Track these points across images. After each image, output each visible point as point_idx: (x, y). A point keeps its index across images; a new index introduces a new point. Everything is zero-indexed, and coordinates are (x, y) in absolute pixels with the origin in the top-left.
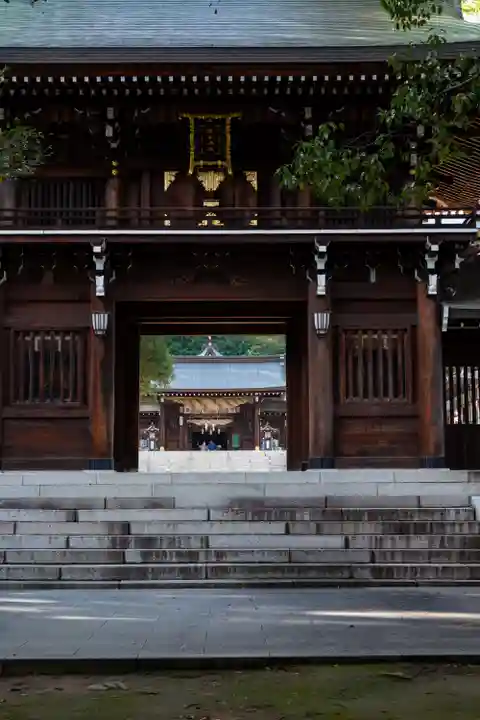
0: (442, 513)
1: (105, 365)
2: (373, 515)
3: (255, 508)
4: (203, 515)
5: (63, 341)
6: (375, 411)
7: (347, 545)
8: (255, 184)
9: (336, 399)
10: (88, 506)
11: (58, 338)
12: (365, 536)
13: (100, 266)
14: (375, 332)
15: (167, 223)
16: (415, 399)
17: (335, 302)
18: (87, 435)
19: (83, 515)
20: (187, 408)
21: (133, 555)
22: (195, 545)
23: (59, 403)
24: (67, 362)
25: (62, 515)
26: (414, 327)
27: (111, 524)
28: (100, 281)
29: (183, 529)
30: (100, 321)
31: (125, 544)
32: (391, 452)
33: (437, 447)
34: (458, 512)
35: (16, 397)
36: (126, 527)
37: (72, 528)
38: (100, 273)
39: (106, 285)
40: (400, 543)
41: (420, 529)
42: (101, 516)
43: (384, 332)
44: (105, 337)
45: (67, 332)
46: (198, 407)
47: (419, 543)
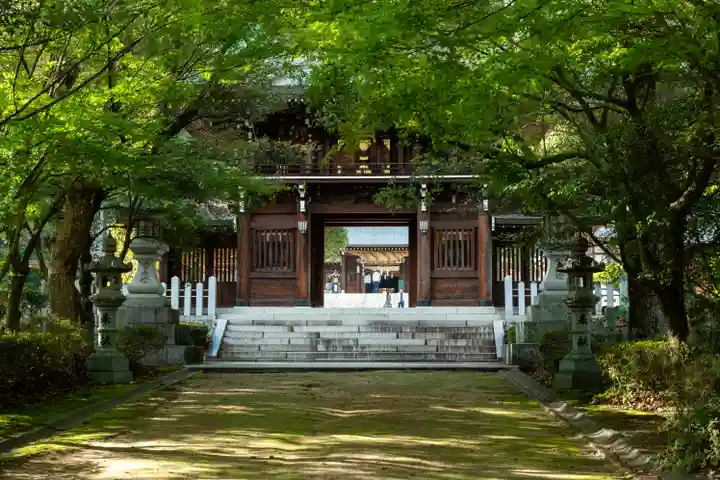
0: (477, 328)
1: (305, 250)
2: (443, 329)
3: (382, 326)
4: (356, 329)
5: (283, 236)
6: (454, 275)
7: (426, 344)
8: (389, 147)
9: (432, 269)
10: (298, 324)
11: (279, 234)
12: (435, 339)
13: (302, 195)
14: (454, 230)
15: (339, 172)
16: (476, 269)
17: (433, 214)
18: (296, 288)
19: (296, 329)
20: (363, 259)
21: (321, 348)
22: (351, 343)
23: (280, 269)
24: (284, 247)
25: (286, 329)
26: (476, 228)
27: (311, 334)
28: (302, 203)
29: (346, 336)
30: (303, 226)
31: (317, 342)
32: (462, 297)
33: (488, 294)
34: (484, 329)
35: (257, 266)
36: (318, 334)
37: (291, 335)
38: (303, 199)
39: (306, 206)
40: (452, 343)
41: (464, 336)
42: (305, 329)
43: (460, 230)
44: (305, 235)
45: (285, 231)
46: (372, 259)
47: (462, 343)
